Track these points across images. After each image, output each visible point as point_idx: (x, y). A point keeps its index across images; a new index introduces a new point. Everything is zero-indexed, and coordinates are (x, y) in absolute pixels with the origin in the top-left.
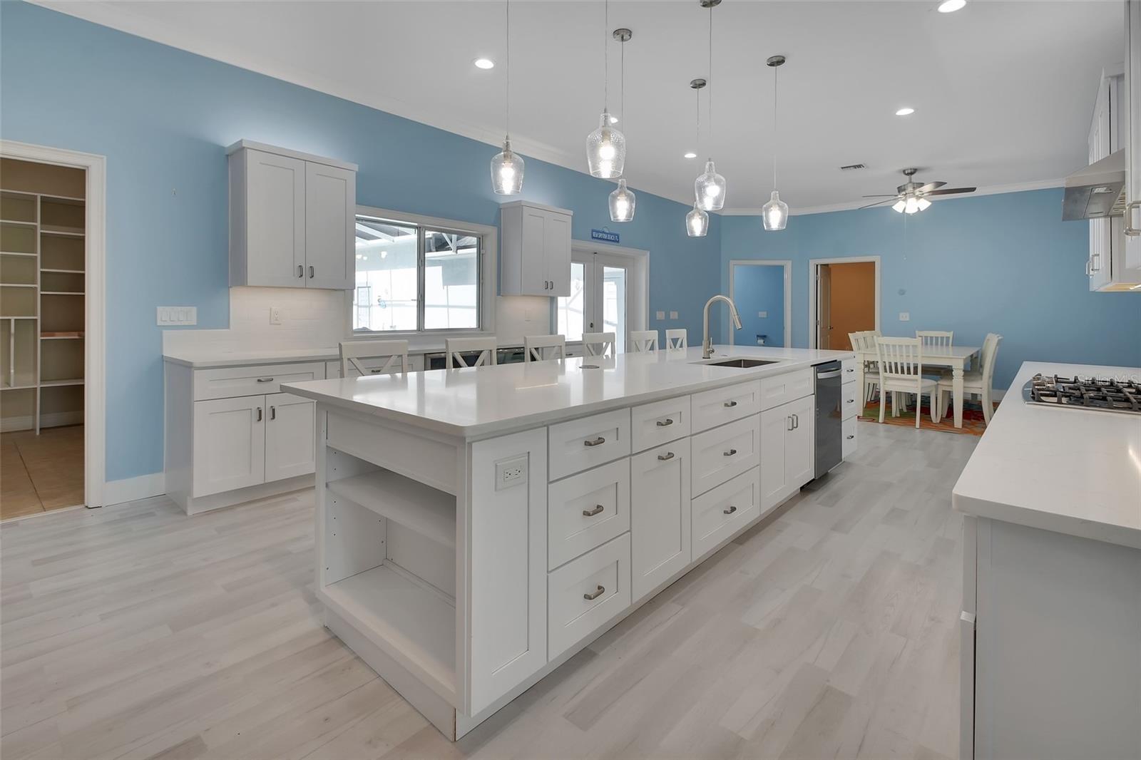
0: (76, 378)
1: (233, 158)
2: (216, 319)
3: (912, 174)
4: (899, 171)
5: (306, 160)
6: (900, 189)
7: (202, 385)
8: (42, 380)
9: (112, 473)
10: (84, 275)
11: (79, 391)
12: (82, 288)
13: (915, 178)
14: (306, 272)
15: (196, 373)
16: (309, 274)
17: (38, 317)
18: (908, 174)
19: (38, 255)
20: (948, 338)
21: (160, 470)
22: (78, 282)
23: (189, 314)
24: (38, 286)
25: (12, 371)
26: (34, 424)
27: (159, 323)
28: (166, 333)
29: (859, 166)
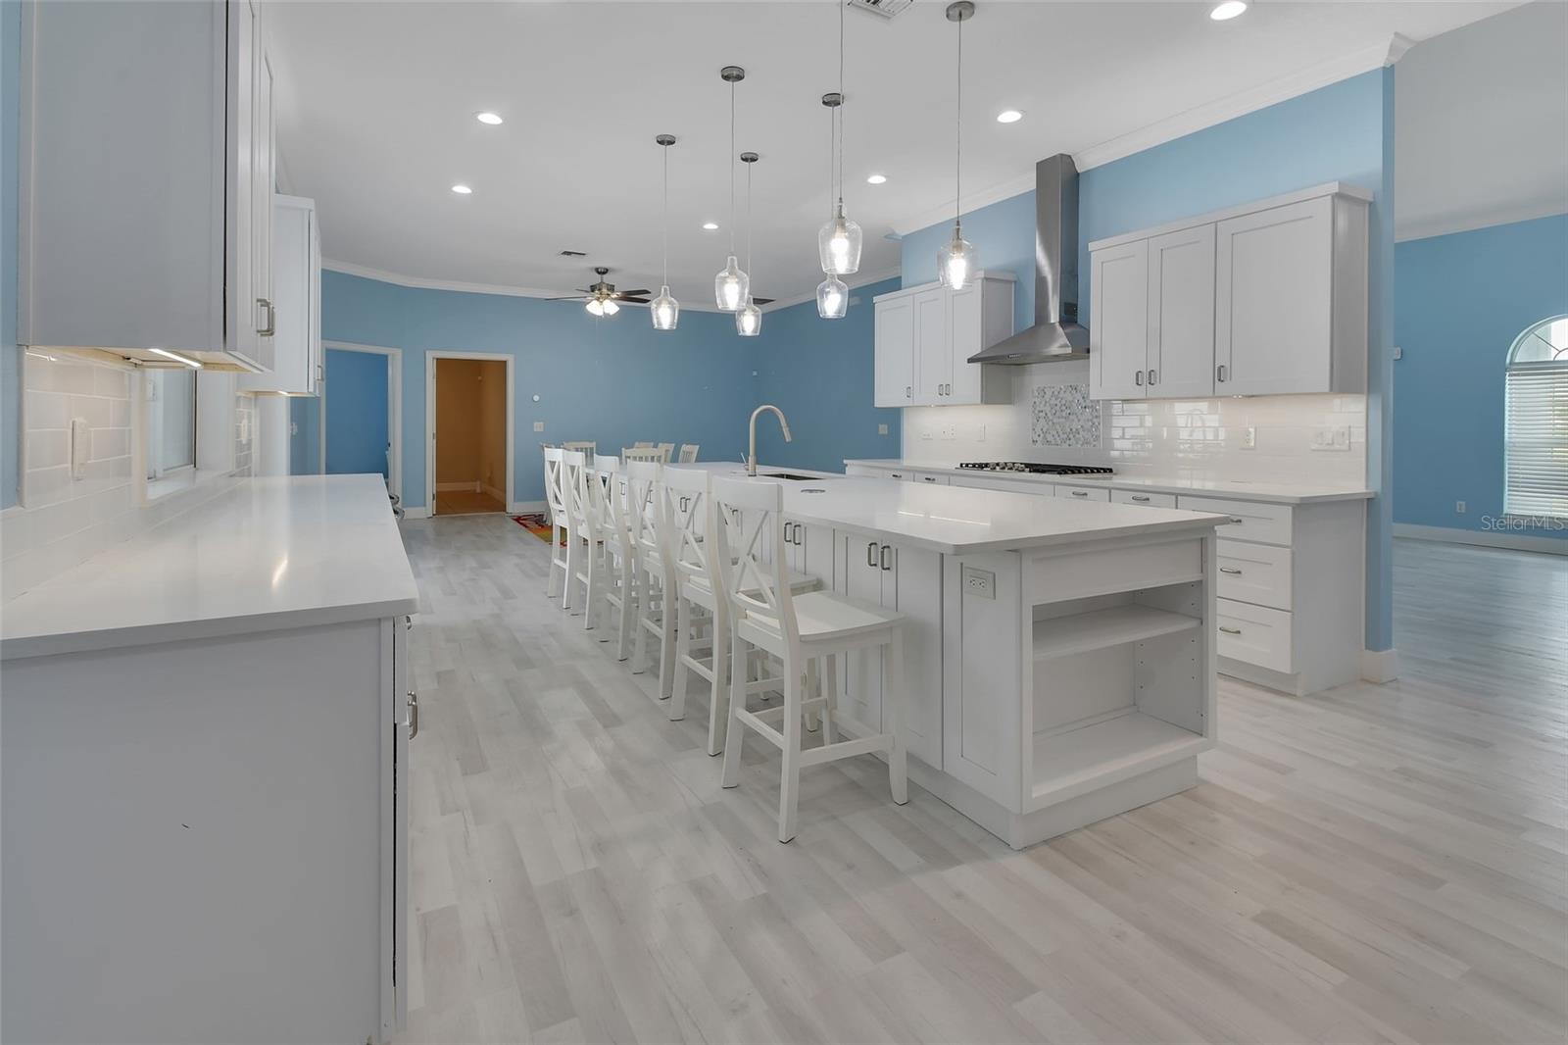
3: (604, 273)
4: (591, 269)
6: (593, 289)
13: (607, 278)
18: (599, 273)
20: (592, 449)
29: (566, 253)
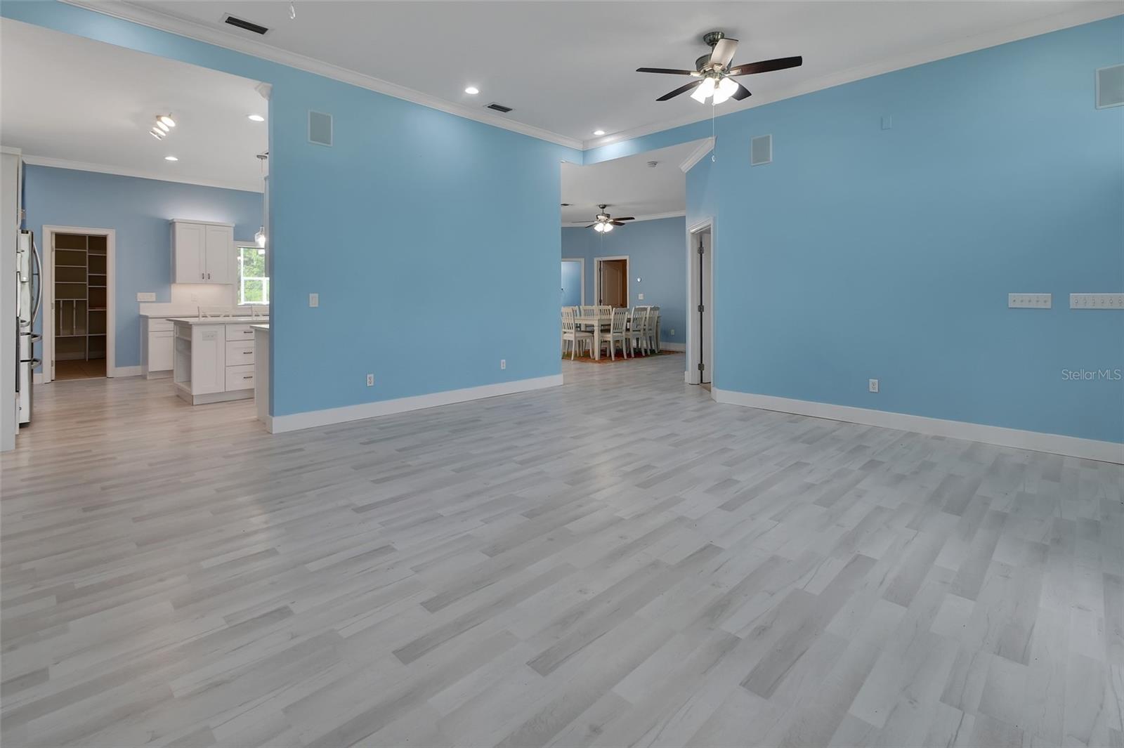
0: (102, 333)
1: (171, 225)
2: (164, 298)
5: (206, 224)
7: (152, 325)
8: (89, 333)
9: (118, 364)
10: (106, 276)
11: (104, 339)
12: (105, 283)
14: (206, 277)
15: (150, 320)
16: (207, 277)
17: (87, 299)
19: (87, 267)
21: (139, 365)
22: (103, 280)
23: (152, 296)
24: (87, 283)
25: (74, 327)
26: (85, 357)
27: (139, 300)
28: (142, 305)
